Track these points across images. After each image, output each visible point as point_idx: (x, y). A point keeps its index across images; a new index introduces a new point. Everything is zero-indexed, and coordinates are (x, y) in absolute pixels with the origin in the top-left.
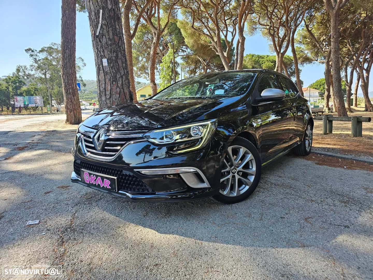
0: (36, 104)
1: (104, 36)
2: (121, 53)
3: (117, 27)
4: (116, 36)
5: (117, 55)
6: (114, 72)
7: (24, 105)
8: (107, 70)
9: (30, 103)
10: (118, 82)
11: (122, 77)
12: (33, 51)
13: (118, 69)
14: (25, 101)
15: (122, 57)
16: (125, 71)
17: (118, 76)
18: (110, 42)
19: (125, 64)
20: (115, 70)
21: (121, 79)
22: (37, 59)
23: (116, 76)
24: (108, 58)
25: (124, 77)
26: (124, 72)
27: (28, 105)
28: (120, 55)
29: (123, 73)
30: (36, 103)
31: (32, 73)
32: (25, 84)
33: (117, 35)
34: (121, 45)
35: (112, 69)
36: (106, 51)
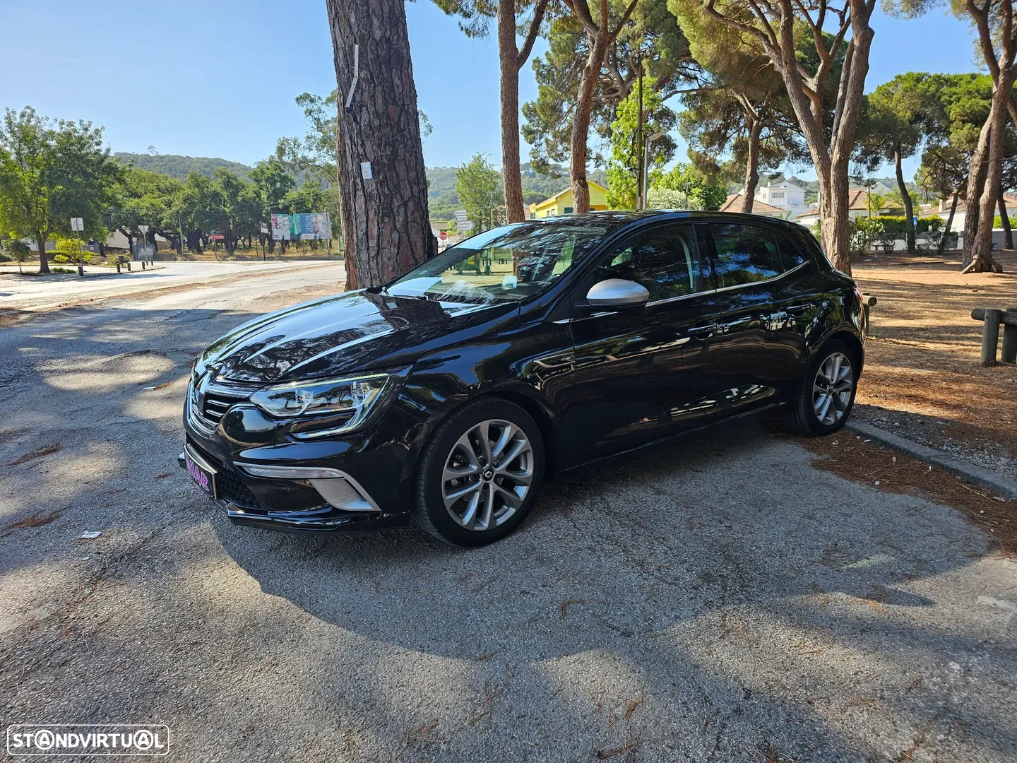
0: (316, 232)
1: (364, 109)
2: (406, 146)
3: (397, 81)
4: (393, 105)
5: (395, 152)
6: (387, 192)
7: (292, 234)
8: (372, 188)
9: (304, 230)
10: (397, 218)
11: (405, 205)
12: (312, 101)
13: (397, 186)
14: (293, 225)
15: (408, 155)
16: (415, 188)
17: (396, 203)
18: (377, 123)
19: (414, 173)
20: (389, 189)
21: (402, 210)
22: (322, 121)
23: (391, 203)
24: (372, 158)
25: (410, 204)
26: (412, 191)
27: (300, 234)
28: (401, 151)
29: (407, 194)
30: (316, 230)
31: (311, 155)
32: (293, 183)
33: (395, 102)
34: (404, 127)
35: (382, 187)
36: (368, 144)
